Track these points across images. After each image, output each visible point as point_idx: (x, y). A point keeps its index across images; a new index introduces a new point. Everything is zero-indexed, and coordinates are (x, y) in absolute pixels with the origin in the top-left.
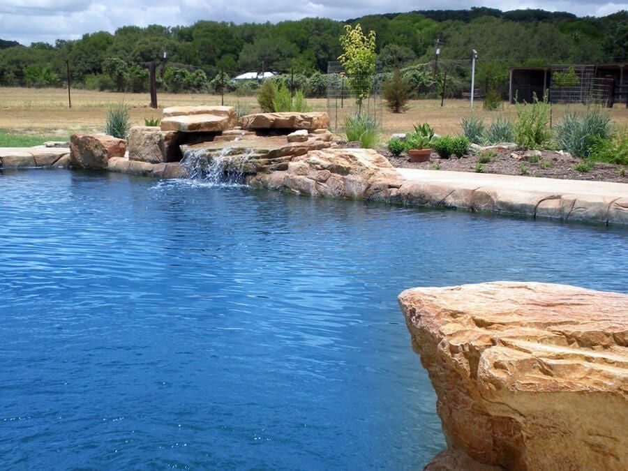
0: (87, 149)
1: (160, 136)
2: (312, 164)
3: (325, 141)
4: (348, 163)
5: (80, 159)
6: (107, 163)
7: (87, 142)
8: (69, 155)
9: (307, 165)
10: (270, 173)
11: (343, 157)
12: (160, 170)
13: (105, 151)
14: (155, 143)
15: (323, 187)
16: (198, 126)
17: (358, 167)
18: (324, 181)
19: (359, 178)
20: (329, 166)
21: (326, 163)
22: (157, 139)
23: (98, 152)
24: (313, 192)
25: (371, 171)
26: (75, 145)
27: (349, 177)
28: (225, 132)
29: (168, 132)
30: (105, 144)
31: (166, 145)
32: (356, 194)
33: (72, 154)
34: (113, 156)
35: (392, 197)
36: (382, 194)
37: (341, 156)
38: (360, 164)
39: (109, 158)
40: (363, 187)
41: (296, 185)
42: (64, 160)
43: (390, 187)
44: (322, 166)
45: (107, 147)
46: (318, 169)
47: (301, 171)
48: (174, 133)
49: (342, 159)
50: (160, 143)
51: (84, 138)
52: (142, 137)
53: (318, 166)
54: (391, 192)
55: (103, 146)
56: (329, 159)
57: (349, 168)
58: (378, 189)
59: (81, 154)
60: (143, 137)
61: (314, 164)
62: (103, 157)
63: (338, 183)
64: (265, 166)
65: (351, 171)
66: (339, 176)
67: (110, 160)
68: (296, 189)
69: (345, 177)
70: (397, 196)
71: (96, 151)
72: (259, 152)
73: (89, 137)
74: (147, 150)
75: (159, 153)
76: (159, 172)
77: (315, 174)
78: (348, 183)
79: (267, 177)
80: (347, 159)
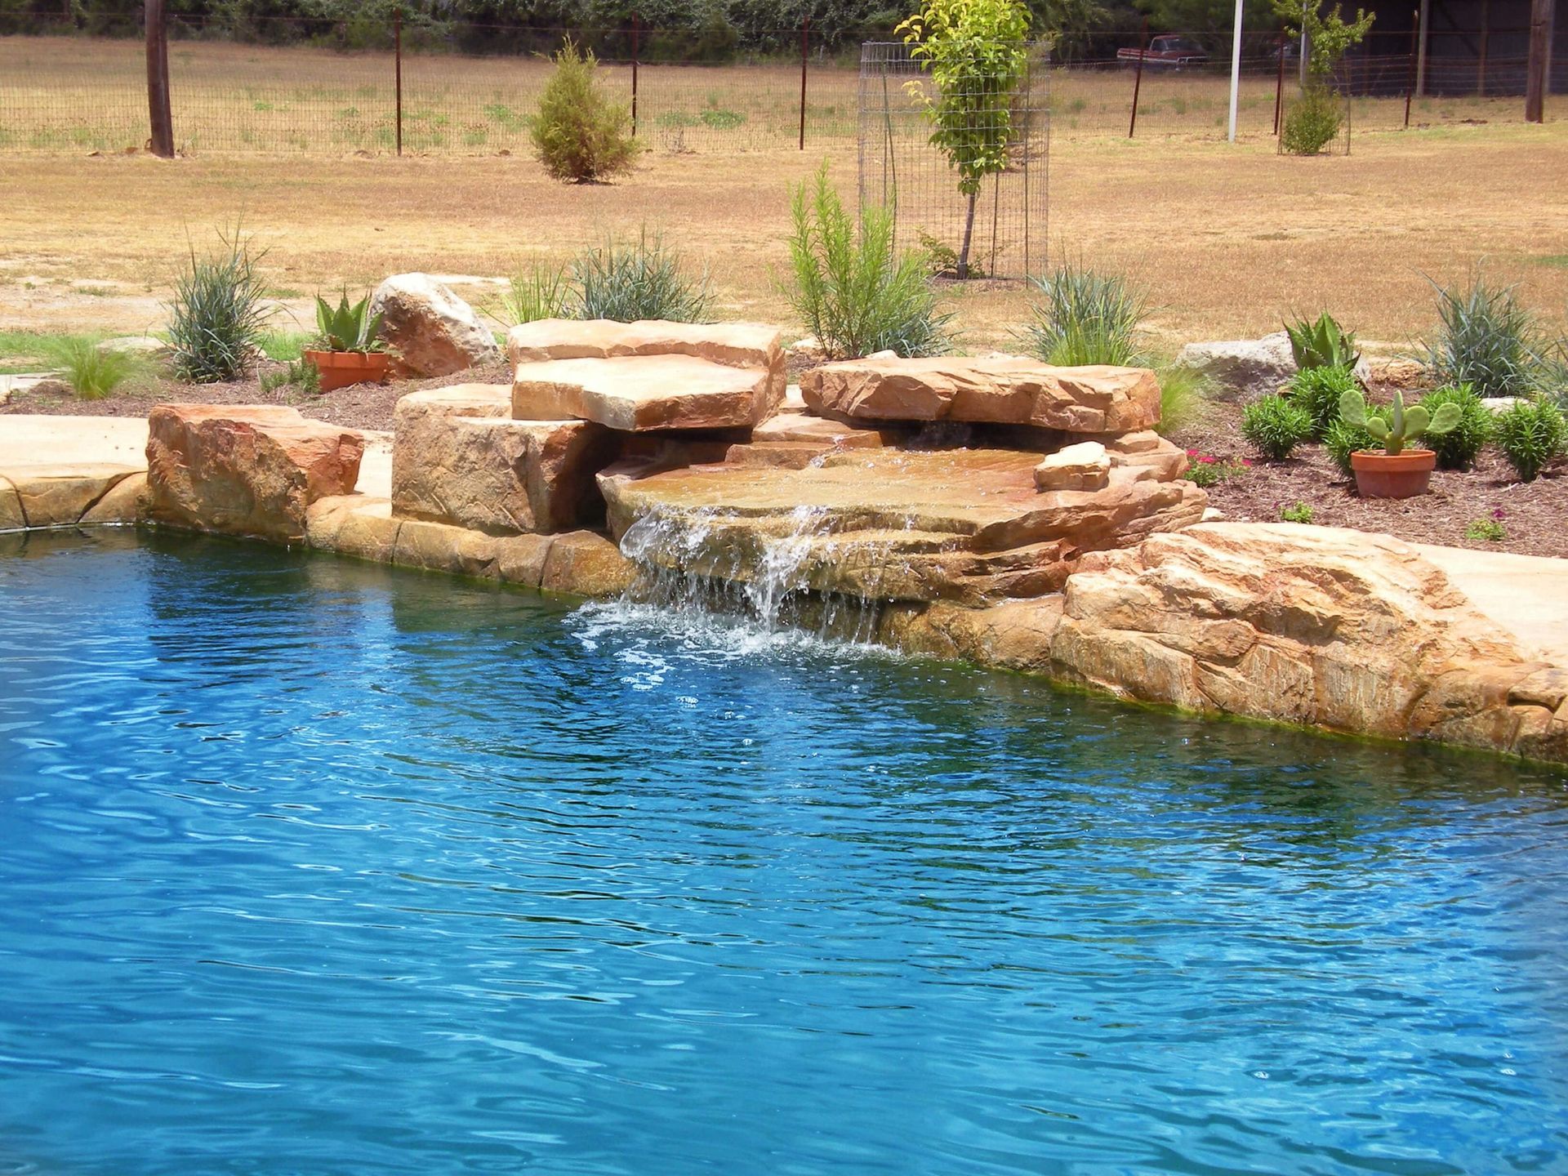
0: (220, 467)
1: (526, 440)
2: (1174, 596)
3: (1161, 480)
4: (1328, 599)
5: (188, 496)
6: (305, 523)
7: (221, 441)
8: (142, 479)
9: (1155, 597)
10: (984, 606)
11: (1305, 577)
12: (527, 563)
13: (296, 480)
14: (505, 464)
15: (1226, 682)
16: (671, 409)
17: (1375, 618)
18: (1232, 662)
19: (1381, 660)
20: (1251, 607)
21: (1238, 596)
22: (511, 450)
23: (269, 482)
24: (1186, 699)
25: (1426, 632)
26: (172, 447)
27: (1335, 650)
28: (767, 427)
29: (554, 425)
30: (295, 450)
31: (548, 472)
32: (1369, 715)
33: (157, 476)
34: (323, 495)
35: (1527, 739)
36: (1481, 727)
37: (1297, 572)
38: (1384, 609)
39: (311, 500)
40: (1401, 695)
41: (1110, 664)
42: (124, 497)
43: (1514, 699)
44: (1217, 605)
45: (304, 463)
46: (1201, 614)
47: (1124, 613)
48: (577, 429)
49: (1299, 581)
50: (525, 466)
51: (206, 425)
52: (448, 437)
53: (1204, 604)
54: (1519, 722)
55: (289, 461)
56: (1246, 581)
57: (1336, 620)
58: (1462, 704)
59: (195, 480)
60: (453, 440)
61: (1185, 594)
62: (286, 499)
63: (1292, 675)
64: (965, 580)
65: (1341, 629)
66: (1294, 646)
67: (313, 508)
68: (1111, 680)
69: (1320, 650)
70: (1551, 739)
71: (260, 477)
72: (937, 528)
73: (229, 423)
74: (468, 485)
75: (519, 501)
76: (521, 569)
77: (1191, 632)
78: (1334, 673)
79: (976, 622)
80: (1322, 584)
